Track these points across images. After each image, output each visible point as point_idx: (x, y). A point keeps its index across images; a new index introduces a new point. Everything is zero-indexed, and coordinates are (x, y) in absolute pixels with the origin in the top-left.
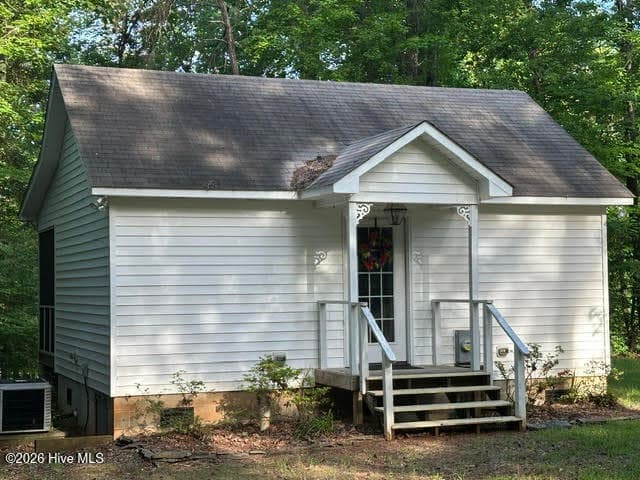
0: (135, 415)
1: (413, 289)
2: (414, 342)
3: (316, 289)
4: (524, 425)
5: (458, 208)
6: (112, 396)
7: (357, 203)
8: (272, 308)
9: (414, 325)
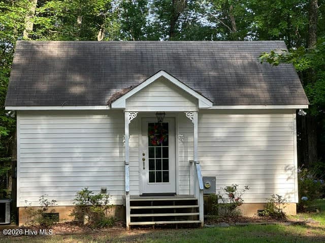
0: (29, 216)
1: (179, 154)
2: (179, 182)
3: (123, 155)
4: (202, 225)
5: (187, 113)
6: (18, 206)
7: (130, 112)
8: (100, 164)
9: (179, 174)
